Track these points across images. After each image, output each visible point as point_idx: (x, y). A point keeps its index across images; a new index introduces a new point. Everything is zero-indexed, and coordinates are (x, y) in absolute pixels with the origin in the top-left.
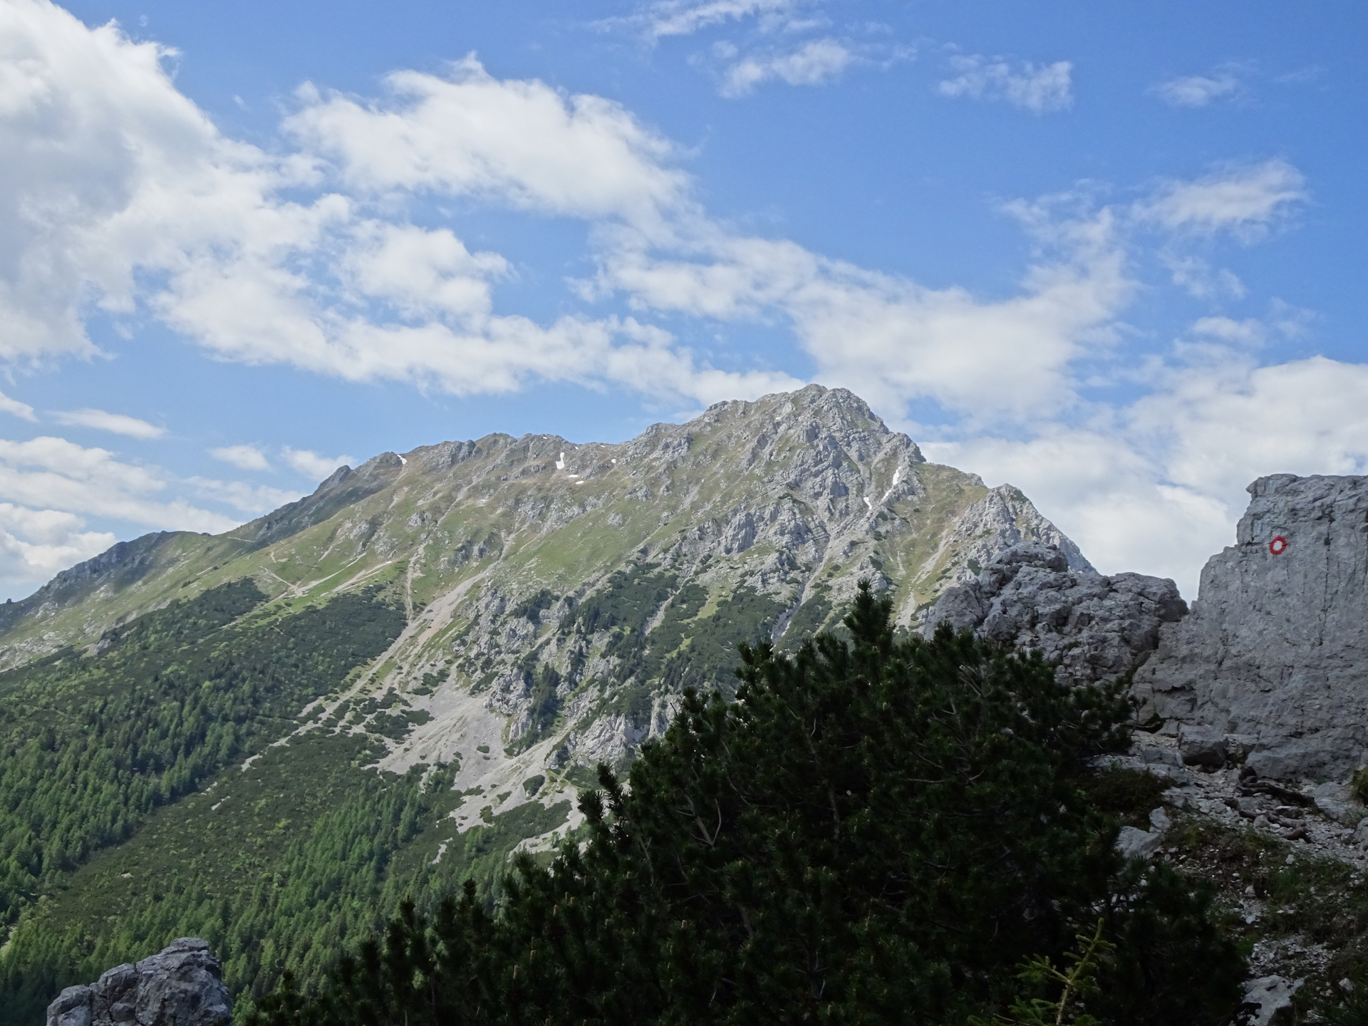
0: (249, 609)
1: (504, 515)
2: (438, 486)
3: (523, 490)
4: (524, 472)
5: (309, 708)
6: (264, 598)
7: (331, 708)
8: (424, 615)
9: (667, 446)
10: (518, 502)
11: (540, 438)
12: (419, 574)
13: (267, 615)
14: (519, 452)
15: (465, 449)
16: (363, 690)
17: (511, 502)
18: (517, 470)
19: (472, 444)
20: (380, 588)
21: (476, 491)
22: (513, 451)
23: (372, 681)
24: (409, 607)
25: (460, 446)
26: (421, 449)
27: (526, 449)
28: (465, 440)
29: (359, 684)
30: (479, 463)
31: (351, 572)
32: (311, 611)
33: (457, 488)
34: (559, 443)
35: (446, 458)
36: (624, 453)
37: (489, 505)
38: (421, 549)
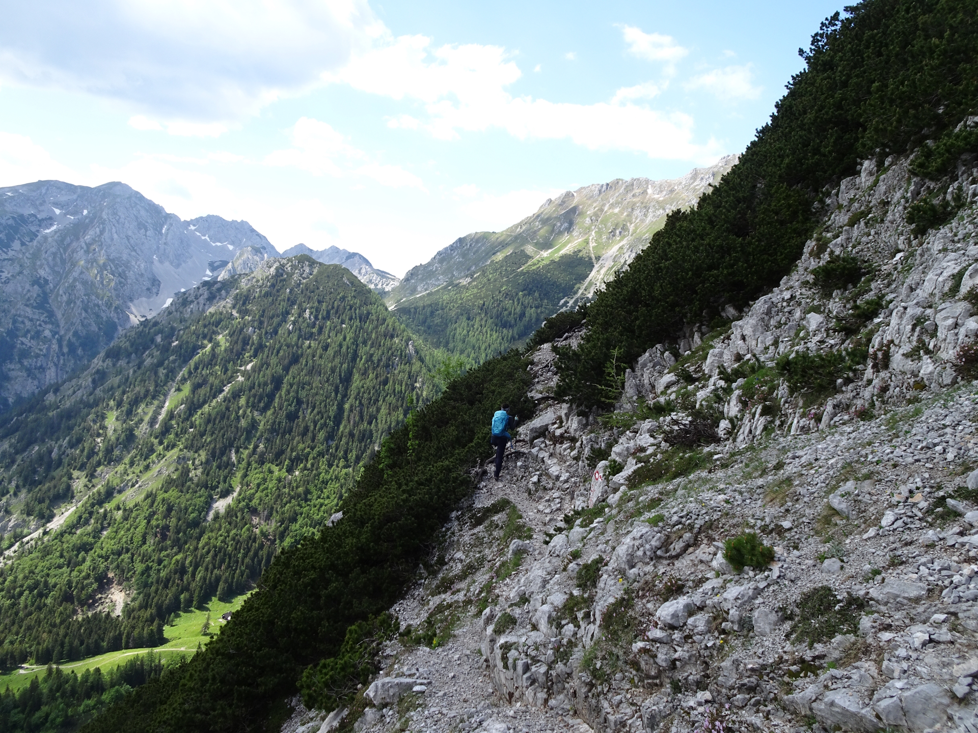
0: (526, 262)
1: (628, 216)
2: (595, 205)
3: (634, 204)
4: (633, 196)
5: (562, 302)
6: (531, 257)
7: (571, 302)
8: (600, 262)
9: (702, 179)
10: (633, 209)
11: (638, 179)
12: (595, 244)
13: (534, 264)
14: (630, 186)
15: (605, 187)
16: (582, 294)
17: (630, 210)
18: (630, 195)
19: (608, 185)
20: (580, 251)
21: (612, 206)
22: (627, 186)
23: (585, 290)
24: (594, 259)
25: (602, 186)
26: (582, 188)
27: (633, 185)
28: (604, 183)
29: (580, 292)
30: (611, 192)
31: (565, 245)
32: (553, 262)
33: (604, 205)
34: (647, 182)
35: (597, 192)
36: (680, 183)
37: (620, 211)
38: (593, 233)
